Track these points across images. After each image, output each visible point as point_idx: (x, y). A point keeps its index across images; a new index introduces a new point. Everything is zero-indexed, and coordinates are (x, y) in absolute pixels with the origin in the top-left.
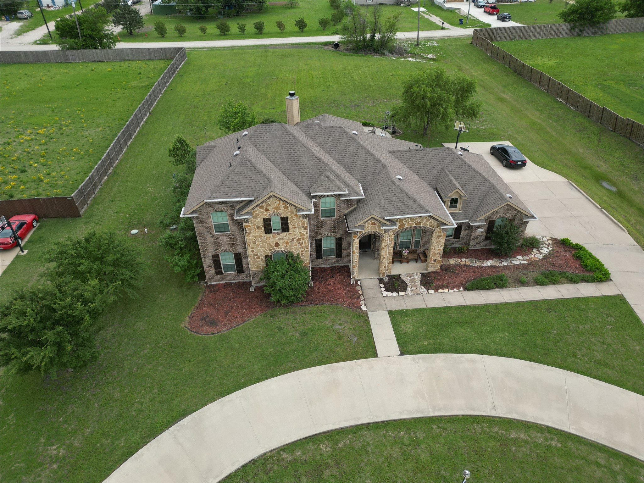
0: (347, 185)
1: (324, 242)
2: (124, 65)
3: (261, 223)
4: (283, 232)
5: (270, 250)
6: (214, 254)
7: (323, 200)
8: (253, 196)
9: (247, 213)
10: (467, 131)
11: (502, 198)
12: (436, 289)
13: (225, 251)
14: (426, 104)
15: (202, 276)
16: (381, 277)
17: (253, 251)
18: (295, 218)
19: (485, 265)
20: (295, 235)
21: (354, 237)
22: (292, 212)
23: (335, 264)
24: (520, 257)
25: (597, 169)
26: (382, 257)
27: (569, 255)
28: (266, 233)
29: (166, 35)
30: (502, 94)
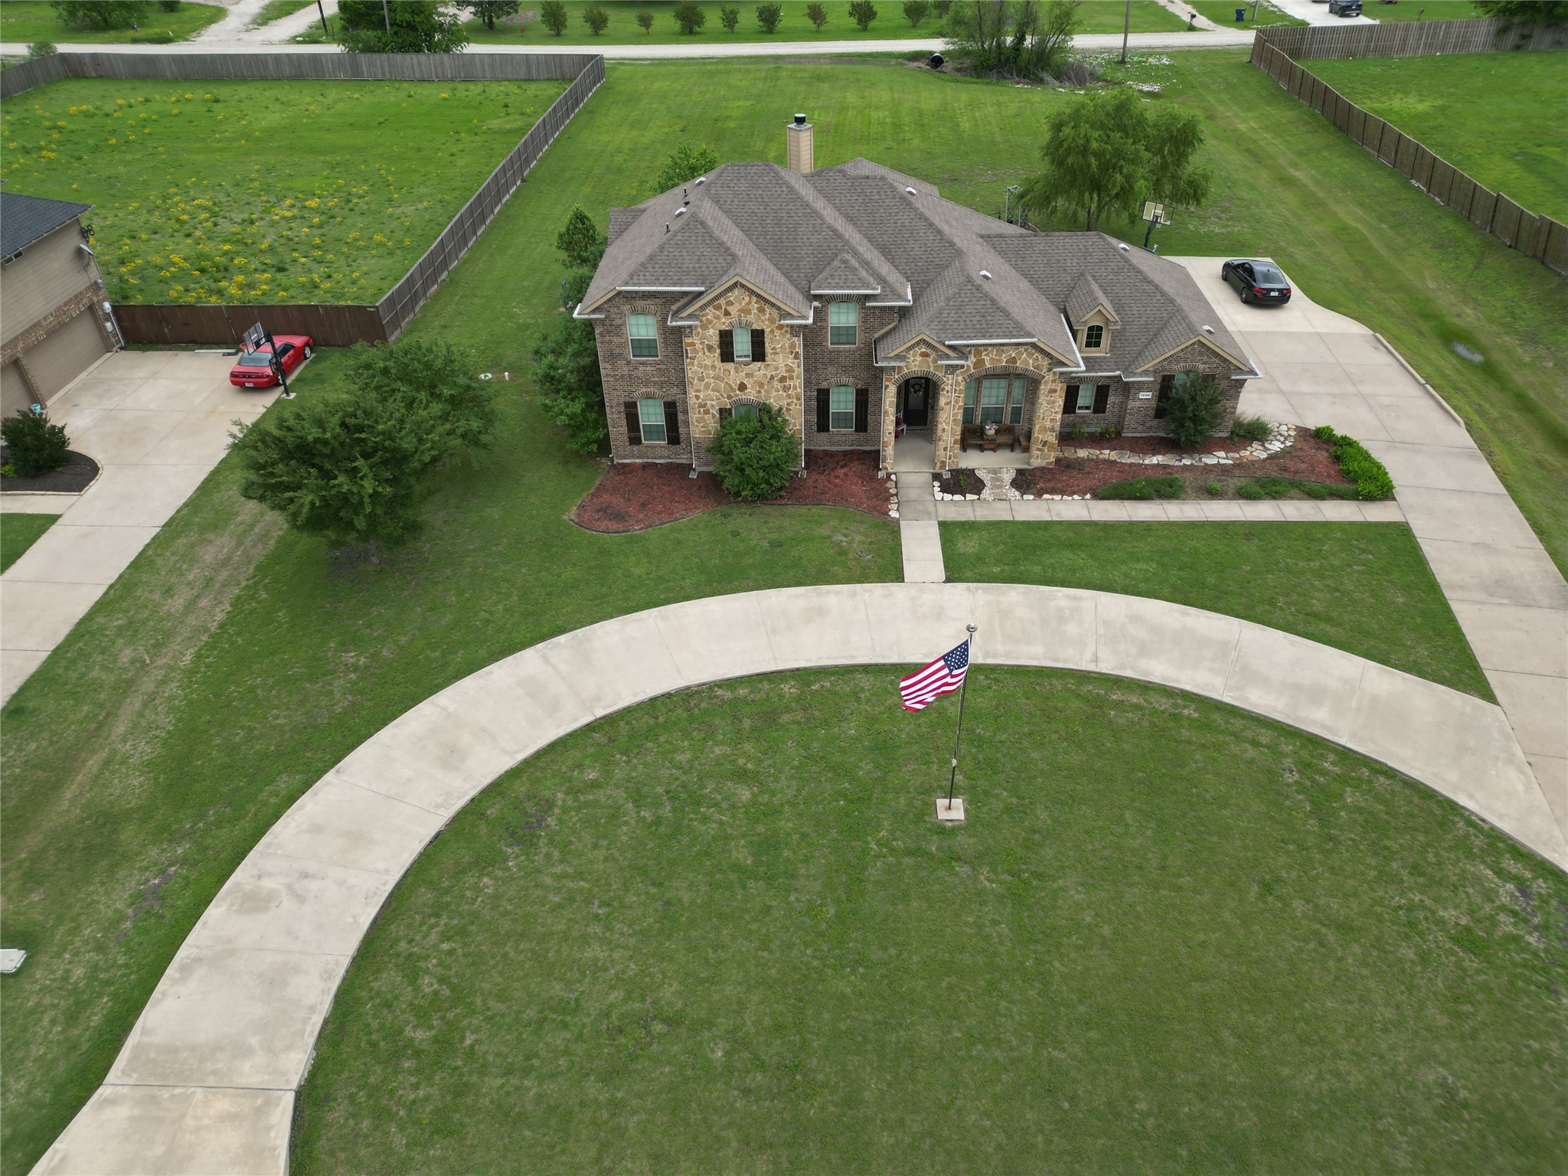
0: (882, 280)
1: (833, 397)
2: (475, 89)
3: (715, 341)
4: (754, 360)
5: (729, 397)
6: (628, 399)
7: (832, 309)
8: (703, 284)
9: (690, 317)
10: (1168, 223)
11: (1192, 329)
12: (1039, 494)
13: (649, 397)
15: (604, 447)
16: (937, 470)
17: (697, 397)
18: (777, 333)
19: (1147, 462)
20: (777, 369)
21: (887, 380)
22: (772, 321)
23: (852, 445)
24: (1222, 454)
26: (940, 427)
27: (1322, 456)
28: (722, 361)
29: (564, 32)
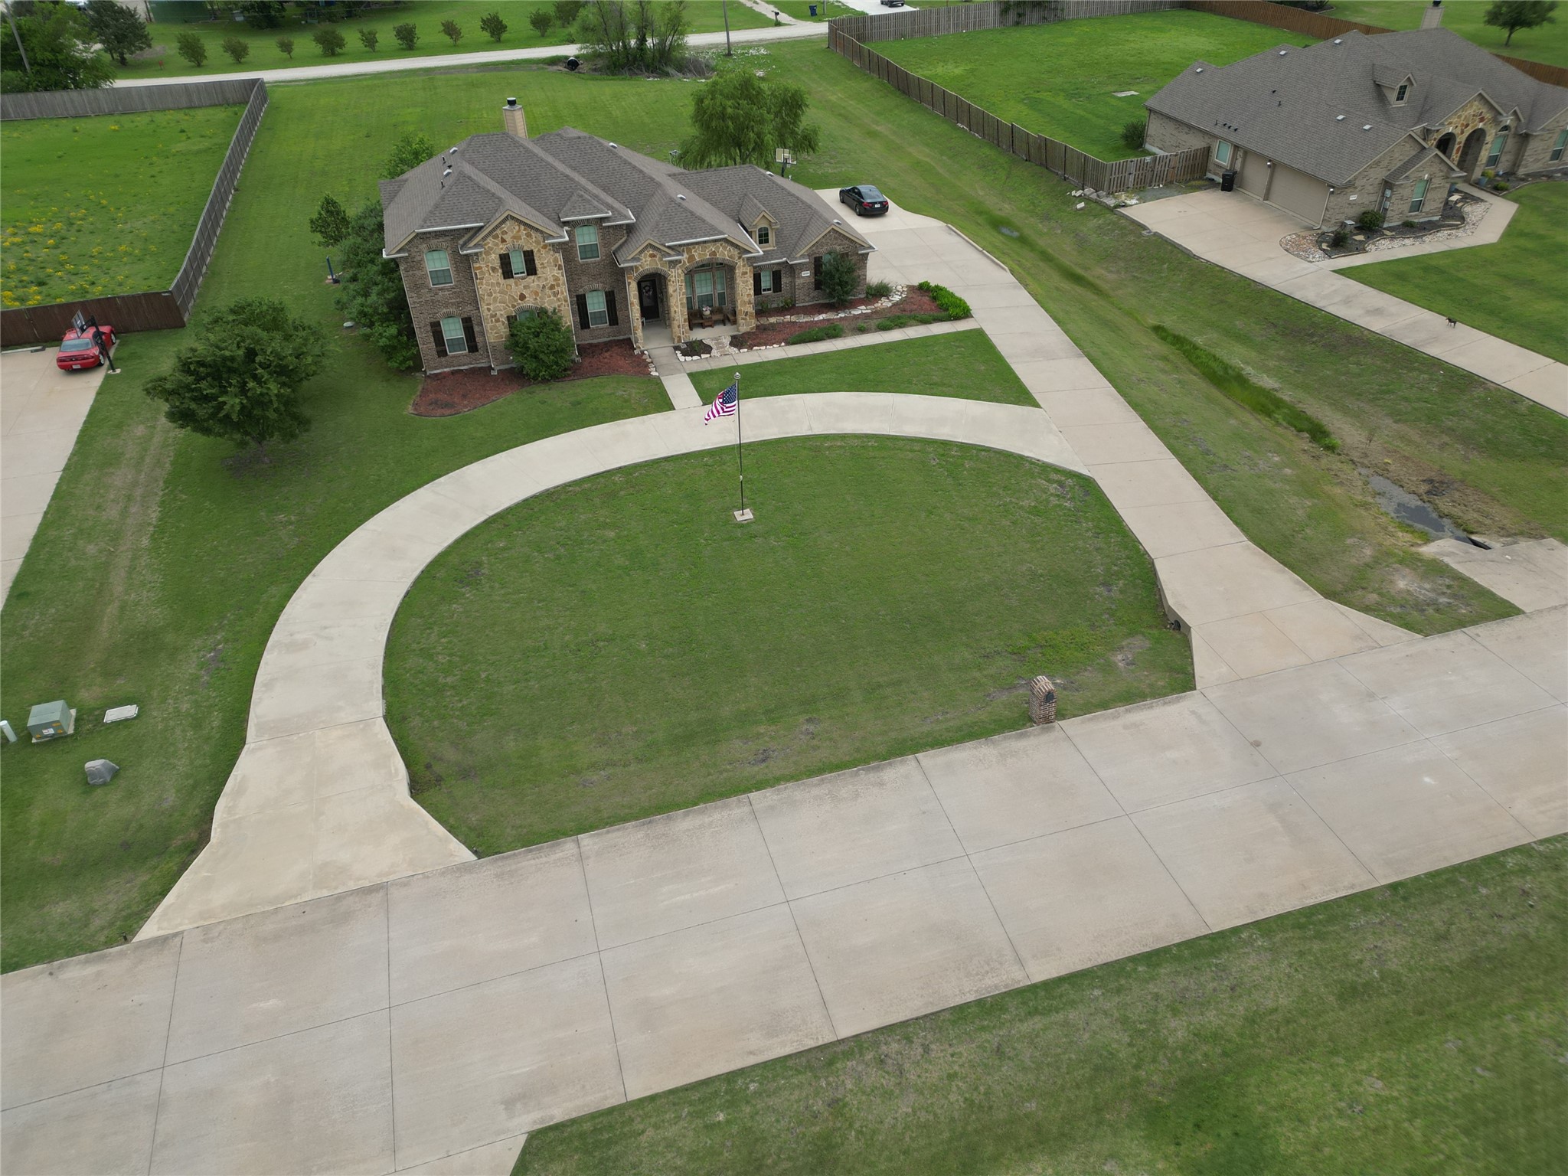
0: (611, 207)
1: (589, 301)
2: (142, 120)
3: (497, 263)
4: (528, 275)
5: (514, 306)
6: (433, 320)
7: (578, 231)
8: (481, 221)
9: (476, 246)
10: (795, 163)
11: (827, 222)
12: (750, 348)
13: (449, 316)
14: (728, 127)
15: (417, 365)
16: (676, 344)
17: (489, 310)
18: (543, 251)
19: (816, 319)
20: (546, 279)
21: (628, 278)
22: (537, 242)
23: (609, 337)
24: (863, 307)
25: (999, 213)
26: (672, 310)
27: (926, 299)
28: (505, 278)
29: (205, 62)
30: (874, 126)
